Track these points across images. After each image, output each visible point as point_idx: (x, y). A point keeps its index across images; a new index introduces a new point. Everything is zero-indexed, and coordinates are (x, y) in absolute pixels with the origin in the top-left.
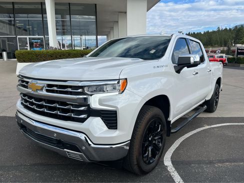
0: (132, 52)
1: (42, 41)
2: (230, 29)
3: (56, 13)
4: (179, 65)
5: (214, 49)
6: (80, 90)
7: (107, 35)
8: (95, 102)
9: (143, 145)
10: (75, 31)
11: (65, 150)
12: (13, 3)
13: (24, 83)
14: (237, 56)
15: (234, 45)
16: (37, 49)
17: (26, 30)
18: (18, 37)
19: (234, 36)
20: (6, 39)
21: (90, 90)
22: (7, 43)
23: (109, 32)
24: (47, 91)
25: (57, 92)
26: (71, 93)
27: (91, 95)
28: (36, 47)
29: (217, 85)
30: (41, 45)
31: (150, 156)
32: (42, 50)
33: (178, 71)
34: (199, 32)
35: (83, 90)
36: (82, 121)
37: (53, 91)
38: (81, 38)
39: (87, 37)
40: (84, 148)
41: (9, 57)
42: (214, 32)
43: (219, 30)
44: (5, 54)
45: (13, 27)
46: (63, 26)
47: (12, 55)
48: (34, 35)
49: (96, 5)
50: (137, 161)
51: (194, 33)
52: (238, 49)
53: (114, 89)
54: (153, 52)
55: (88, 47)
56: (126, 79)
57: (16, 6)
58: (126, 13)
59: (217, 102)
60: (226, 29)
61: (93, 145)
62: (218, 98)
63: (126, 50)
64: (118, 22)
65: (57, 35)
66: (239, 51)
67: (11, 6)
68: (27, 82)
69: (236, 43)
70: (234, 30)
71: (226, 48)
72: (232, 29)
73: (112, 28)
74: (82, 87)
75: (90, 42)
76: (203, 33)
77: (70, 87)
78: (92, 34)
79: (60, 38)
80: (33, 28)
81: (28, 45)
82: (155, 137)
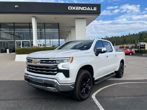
0: (77, 47)
1: (29, 43)
2: (136, 34)
3: (38, 28)
4: (97, 52)
5: (128, 46)
6: (54, 62)
7: (65, 39)
8: (60, 66)
9: (81, 86)
10: (47, 37)
11: (48, 87)
12: (14, 23)
13: (30, 61)
14: (140, 49)
15: (139, 43)
16: (26, 47)
17: (19, 37)
18: (16, 41)
19: (139, 38)
20: (8, 42)
21: (58, 61)
22: (9, 44)
23: (66, 37)
24: (41, 63)
25: (45, 63)
26: (51, 63)
27: (59, 64)
28: (26, 46)
29: (122, 63)
30: (28, 45)
31: (84, 92)
32: (29, 47)
33: (97, 55)
34: (118, 36)
35: (56, 62)
36: (55, 74)
37: (43, 63)
38: (50, 41)
39: (54, 40)
40: (56, 85)
41: (10, 52)
42: (127, 36)
43: (130, 35)
44: (8, 50)
45: (13, 36)
46: (41, 34)
47: (12, 51)
48: (24, 40)
49: (59, 23)
50: (78, 93)
51: (115, 37)
52: (140, 45)
53: (68, 61)
54: (85, 47)
55: (54, 46)
56: (73, 57)
57: (15, 25)
58: (75, 27)
59: (123, 73)
60: (134, 34)
61: (59, 84)
62: (123, 70)
63: (74, 46)
64: (71, 32)
65: (38, 39)
66: (141, 46)
67: (13, 25)
68: (32, 60)
69: (140, 42)
70: (139, 34)
71: (134, 45)
72: (138, 34)
73: (68, 35)
74: (55, 61)
75: (55, 43)
76: (120, 37)
77: (51, 61)
78: (56, 39)
79: (38, 41)
80: (23, 36)
81: (21, 45)
82: (87, 84)
